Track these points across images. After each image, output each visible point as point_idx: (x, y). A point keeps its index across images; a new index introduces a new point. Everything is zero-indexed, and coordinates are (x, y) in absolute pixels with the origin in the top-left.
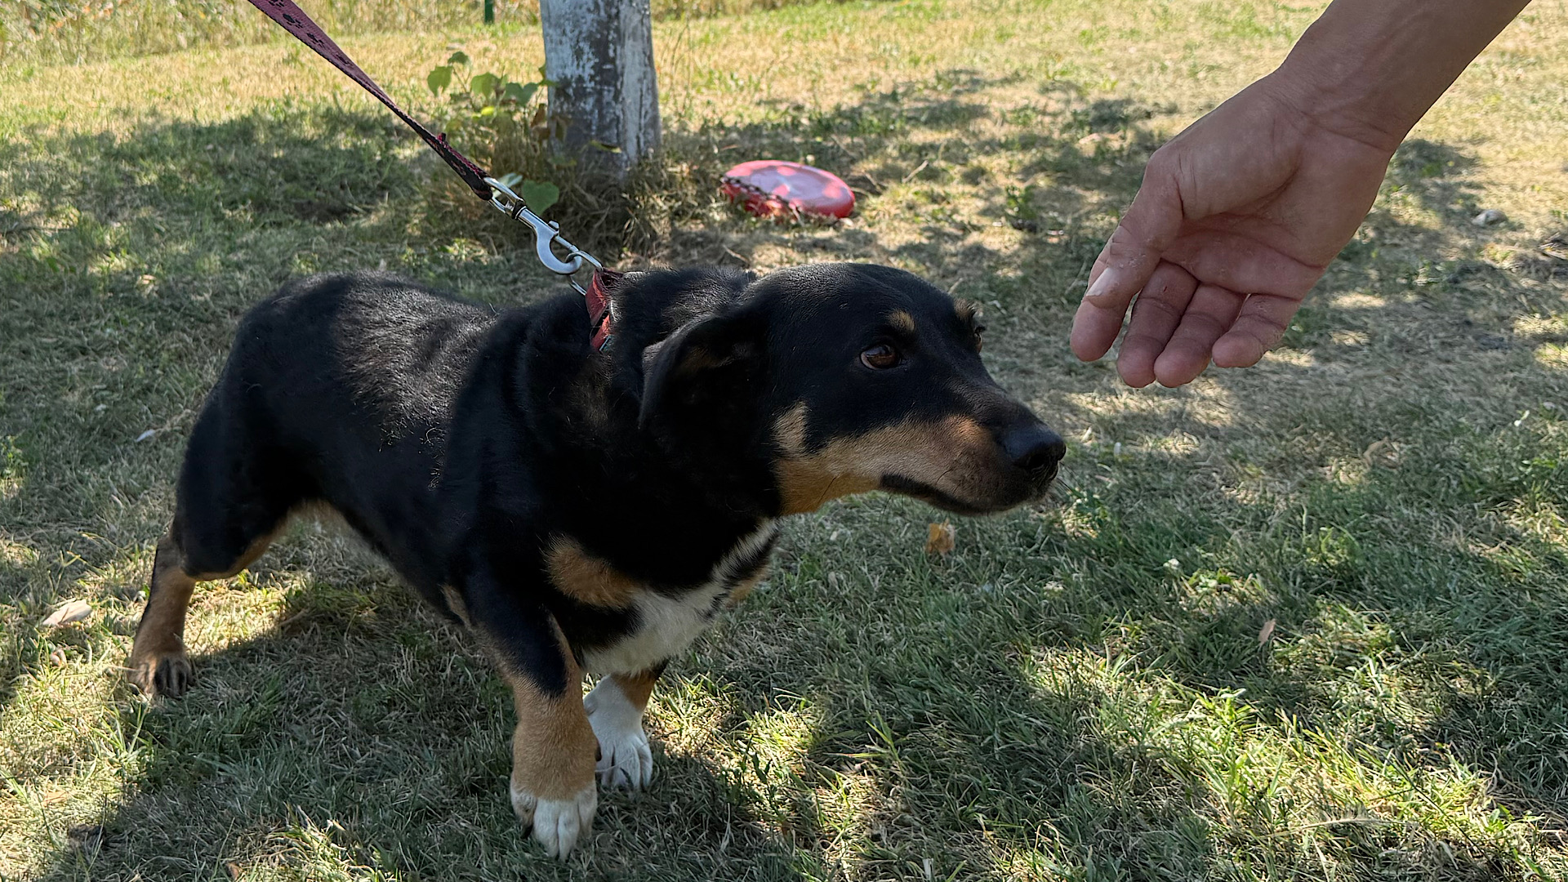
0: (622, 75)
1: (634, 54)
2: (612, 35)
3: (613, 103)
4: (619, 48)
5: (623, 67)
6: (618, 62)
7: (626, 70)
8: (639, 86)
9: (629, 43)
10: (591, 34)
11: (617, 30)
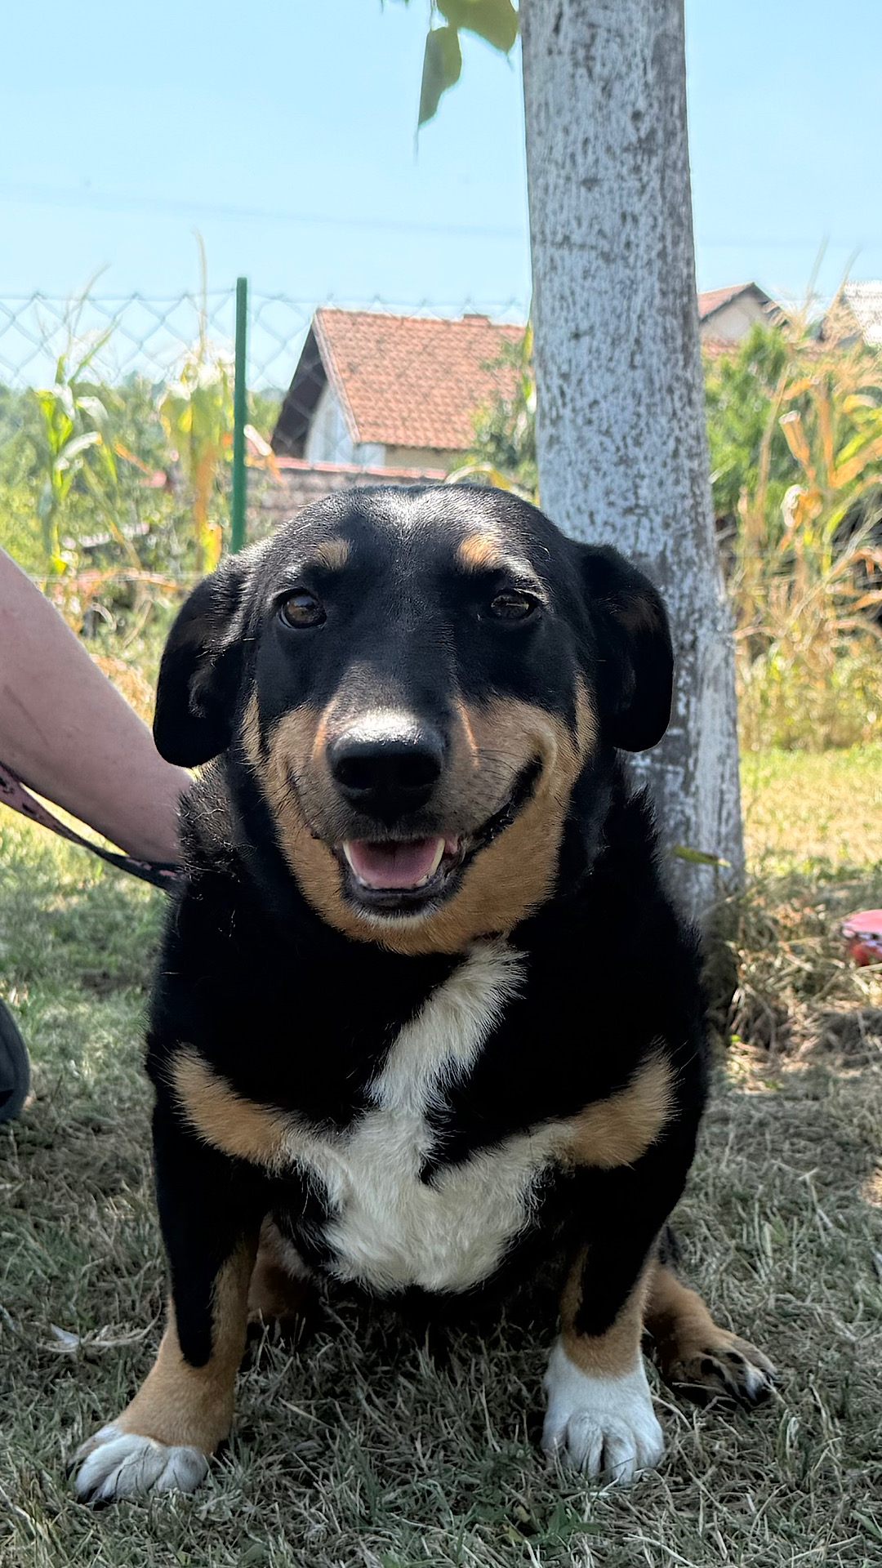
0: (697, 746)
1: (714, 712)
2: (683, 679)
3: (682, 795)
4: (693, 700)
5: (699, 734)
6: (691, 724)
7: (703, 740)
8: (720, 769)
9: (708, 693)
11: (692, 671)
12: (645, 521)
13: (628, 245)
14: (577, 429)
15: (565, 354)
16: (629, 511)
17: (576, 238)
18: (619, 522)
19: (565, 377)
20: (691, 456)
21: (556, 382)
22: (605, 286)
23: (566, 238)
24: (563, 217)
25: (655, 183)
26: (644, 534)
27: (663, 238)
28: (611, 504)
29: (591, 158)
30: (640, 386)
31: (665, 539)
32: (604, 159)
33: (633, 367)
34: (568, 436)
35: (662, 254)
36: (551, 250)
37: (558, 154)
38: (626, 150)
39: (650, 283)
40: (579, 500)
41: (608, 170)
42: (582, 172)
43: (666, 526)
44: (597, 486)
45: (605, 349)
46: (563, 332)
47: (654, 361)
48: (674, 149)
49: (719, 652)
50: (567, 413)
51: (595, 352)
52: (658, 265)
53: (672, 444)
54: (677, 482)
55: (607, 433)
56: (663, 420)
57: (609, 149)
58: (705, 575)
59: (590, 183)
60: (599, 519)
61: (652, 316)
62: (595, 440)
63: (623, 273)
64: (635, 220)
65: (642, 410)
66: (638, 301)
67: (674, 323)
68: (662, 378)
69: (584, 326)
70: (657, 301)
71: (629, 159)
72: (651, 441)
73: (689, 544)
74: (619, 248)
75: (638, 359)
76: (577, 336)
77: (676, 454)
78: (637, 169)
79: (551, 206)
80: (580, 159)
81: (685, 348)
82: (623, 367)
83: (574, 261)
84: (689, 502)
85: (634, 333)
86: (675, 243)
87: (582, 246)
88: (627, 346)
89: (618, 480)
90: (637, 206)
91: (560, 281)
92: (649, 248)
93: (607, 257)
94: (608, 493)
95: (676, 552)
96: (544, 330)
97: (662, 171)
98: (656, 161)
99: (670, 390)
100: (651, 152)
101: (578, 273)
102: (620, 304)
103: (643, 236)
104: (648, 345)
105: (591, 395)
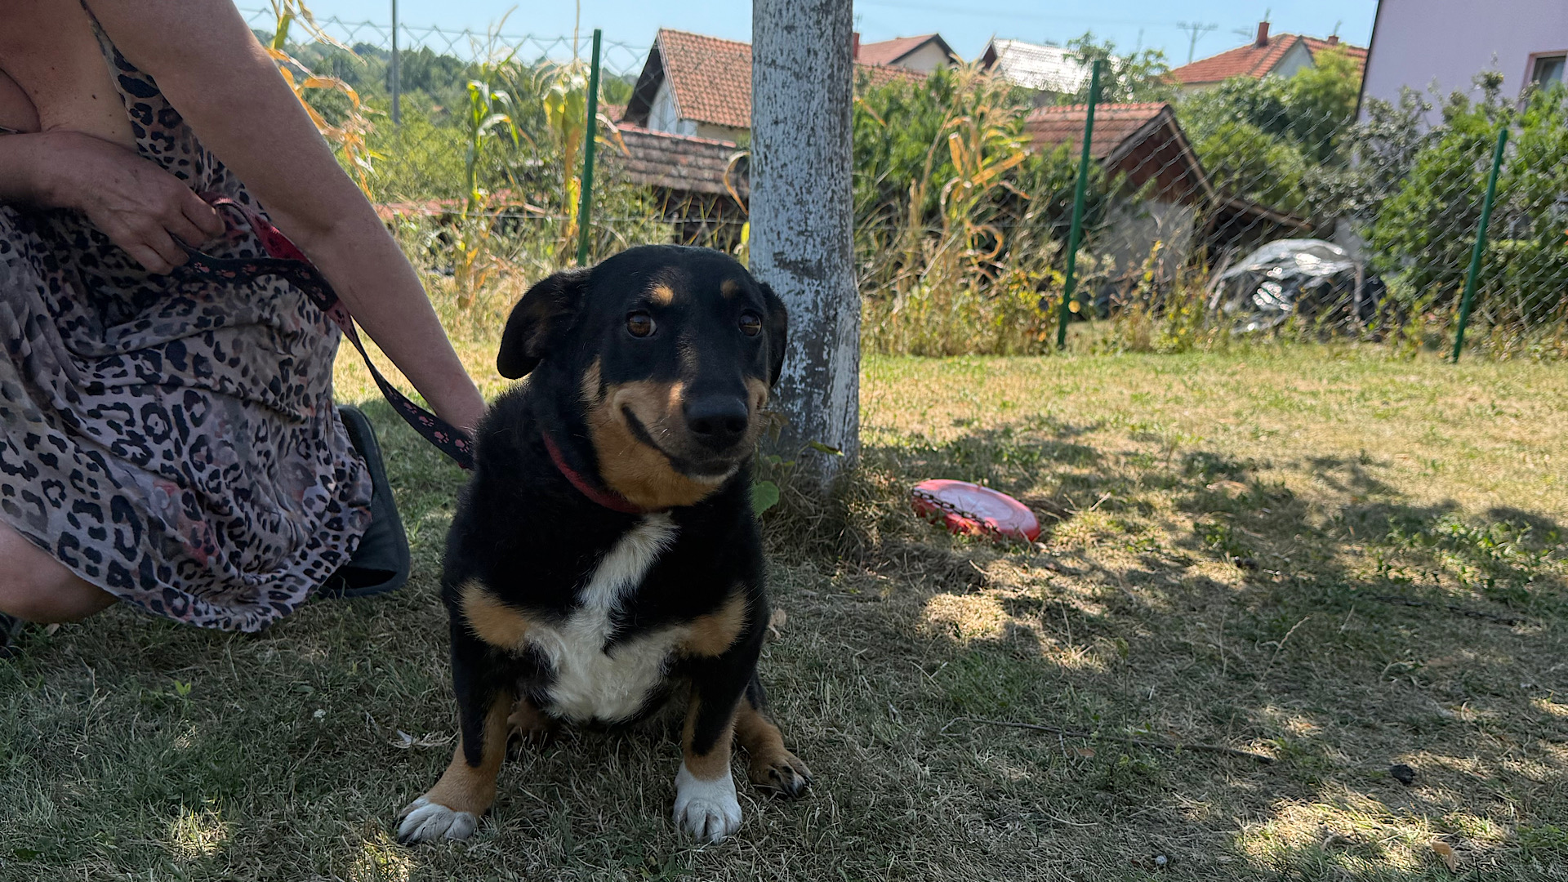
0: (833, 380)
1: (844, 359)
2: (828, 338)
3: (822, 407)
4: (832, 351)
5: (834, 372)
6: (830, 366)
7: (837, 374)
8: (846, 392)
9: (842, 347)
10: (806, 334)
11: (833, 333)
12: (810, 240)
13: (810, 69)
14: (774, 180)
15: (769, 133)
16: (801, 233)
17: (780, 62)
18: (795, 240)
19: (768, 147)
20: (841, 202)
21: (762, 149)
22: (795, 93)
23: (774, 62)
24: (772, 48)
25: (829, 32)
26: (809, 248)
27: (832, 66)
28: (791, 228)
29: (791, 13)
30: (812, 157)
31: (822, 252)
32: (799, 14)
33: (809, 144)
34: (768, 184)
35: (831, 77)
36: (764, 68)
37: (771, 9)
38: (813, 10)
39: (822, 94)
40: (772, 224)
41: (801, 22)
42: (785, 22)
43: (823, 244)
44: (783, 217)
45: (793, 133)
46: (769, 119)
47: (822, 142)
48: (843, 10)
49: (851, 322)
50: (768, 169)
51: (786, 134)
52: (828, 82)
53: (830, 194)
54: (831, 217)
55: (791, 184)
56: (825, 179)
57: (802, 8)
58: (845, 275)
59: (790, 29)
60: (783, 237)
61: (822, 114)
62: (783, 189)
63: (807, 86)
64: (816, 54)
65: (813, 171)
66: (814, 104)
67: (835, 119)
68: (826, 153)
69: (781, 117)
70: (826, 105)
71: (815, 17)
72: (817, 191)
73: (836, 255)
74: (805, 71)
75: (812, 140)
76: (776, 123)
77: (832, 200)
78: (818, 22)
79: (766, 40)
80: (784, 12)
81: (841, 135)
82: (803, 145)
83: (778, 76)
84: (838, 230)
85: (811, 124)
86: (839, 70)
87: (783, 68)
88: (806, 132)
89: (796, 213)
90: (817, 46)
91: (768, 87)
92: (823, 72)
93: (797, 76)
94: (789, 221)
95: (828, 260)
96: (757, 116)
97: (834, 24)
98: (830, 18)
99: (831, 161)
100: (828, 13)
101: (779, 84)
102: (803, 105)
103: (820, 64)
104: (819, 131)
105: (783, 159)
